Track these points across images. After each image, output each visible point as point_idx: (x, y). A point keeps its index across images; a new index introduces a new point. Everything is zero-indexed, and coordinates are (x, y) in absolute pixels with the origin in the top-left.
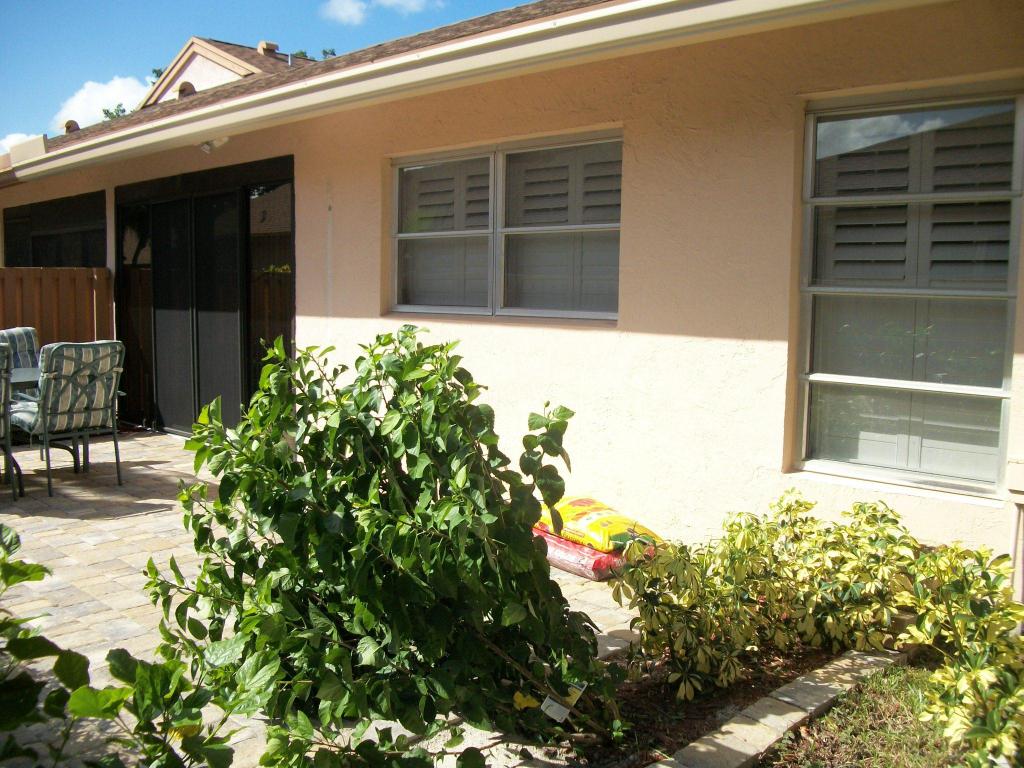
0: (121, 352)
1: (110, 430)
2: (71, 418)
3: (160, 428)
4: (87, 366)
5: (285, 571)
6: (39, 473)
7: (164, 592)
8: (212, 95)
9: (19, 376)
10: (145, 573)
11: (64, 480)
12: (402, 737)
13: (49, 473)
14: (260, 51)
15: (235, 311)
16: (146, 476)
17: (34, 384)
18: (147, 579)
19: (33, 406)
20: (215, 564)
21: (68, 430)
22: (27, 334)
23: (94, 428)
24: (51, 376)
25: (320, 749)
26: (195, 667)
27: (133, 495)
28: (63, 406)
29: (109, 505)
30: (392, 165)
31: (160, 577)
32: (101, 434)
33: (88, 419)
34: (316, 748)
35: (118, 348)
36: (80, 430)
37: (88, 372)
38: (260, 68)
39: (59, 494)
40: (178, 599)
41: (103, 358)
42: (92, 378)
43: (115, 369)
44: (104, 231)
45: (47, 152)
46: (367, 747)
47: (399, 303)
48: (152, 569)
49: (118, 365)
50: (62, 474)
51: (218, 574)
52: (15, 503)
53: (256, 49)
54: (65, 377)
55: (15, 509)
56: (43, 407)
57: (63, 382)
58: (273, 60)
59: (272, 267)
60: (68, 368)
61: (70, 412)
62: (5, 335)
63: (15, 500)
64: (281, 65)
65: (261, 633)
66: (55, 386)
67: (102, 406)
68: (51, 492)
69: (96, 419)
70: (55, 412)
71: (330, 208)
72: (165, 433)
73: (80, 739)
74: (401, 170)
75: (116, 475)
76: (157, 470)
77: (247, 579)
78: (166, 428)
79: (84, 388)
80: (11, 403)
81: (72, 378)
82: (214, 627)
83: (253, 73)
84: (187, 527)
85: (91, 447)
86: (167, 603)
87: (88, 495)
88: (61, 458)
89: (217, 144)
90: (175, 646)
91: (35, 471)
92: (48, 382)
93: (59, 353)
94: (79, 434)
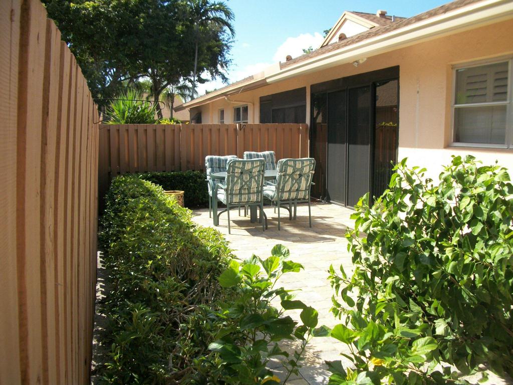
0: (314, 164)
1: (307, 201)
2: (290, 194)
3: (328, 201)
4: (298, 169)
5: (397, 277)
6: (274, 219)
7: (336, 282)
8: (357, 38)
9: (268, 173)
10: (329, 272)
11: (285, 223)
12: (455, 372)
13: (279, 219)
14: (378, 15)
15: (368, 144)
16: (322, 224)
17: (274, 178)
18: (329, 275)
19: (273, 188)
20: (362, 270)
21: (288, 200)
22: (271, 154)
23: (300, 199)
24: (282, 174)
25: (411, 371)
26: (348, 320)
27: (316, 233)
28: (287, 188)
29: (306, 236)
30: (452, 68)
31: (335, 274)
32: (302, 202)
33: (297, 195)
34: (409, 370)
35: (313, 162)
36: (293, 200)
37: (298, 173)
38: (378, 23)
39: (283, 229)
40: (343, 286)
41: (306, 166)
42: (300, 175)
43: (311, 172)
44: (305, 106)
45: (281, 69)
46: (436, 374)
47: (454, 142)
48: (331, 270)
49: (312, 170)
50: (284, 220)
51: (363, 275)
52: (264, 232)
53: (376, 15)
54: (288, 175)
55: (264, 235)
56: (278, 188)
57: (287, 177)
58: (384, 19)
59: (384, 123)
60: (290, 170)
61: (290, 191)
62: (262, 155)
63: (264, 231)
64: (388, 21)
65: (386, 311)
66: (284, 179)
67: (304, 189)
68: (279, 228)
69: (301, 195)
70: (283, 191)
71: (418, 92)
72: (331, 203)
73: (294, 347)
74: (457, 71)
75: (309, 222)
76: (327, 221)
77: (377, 279)
78: (331, 201)
79: (296, 180)
80: (264, 186)
81: (291, 176)
82: (359, 302)
83: (374, 27)
84: (349, 250)
85: (298, 208)
86: (338, 287)
87: (296, 231)
88: (284, 213)
89: (361, 62)
90: (339, 309)
91: (272, 218)
92: (281, 176)
93: (286, 164)
94: (293, 202)
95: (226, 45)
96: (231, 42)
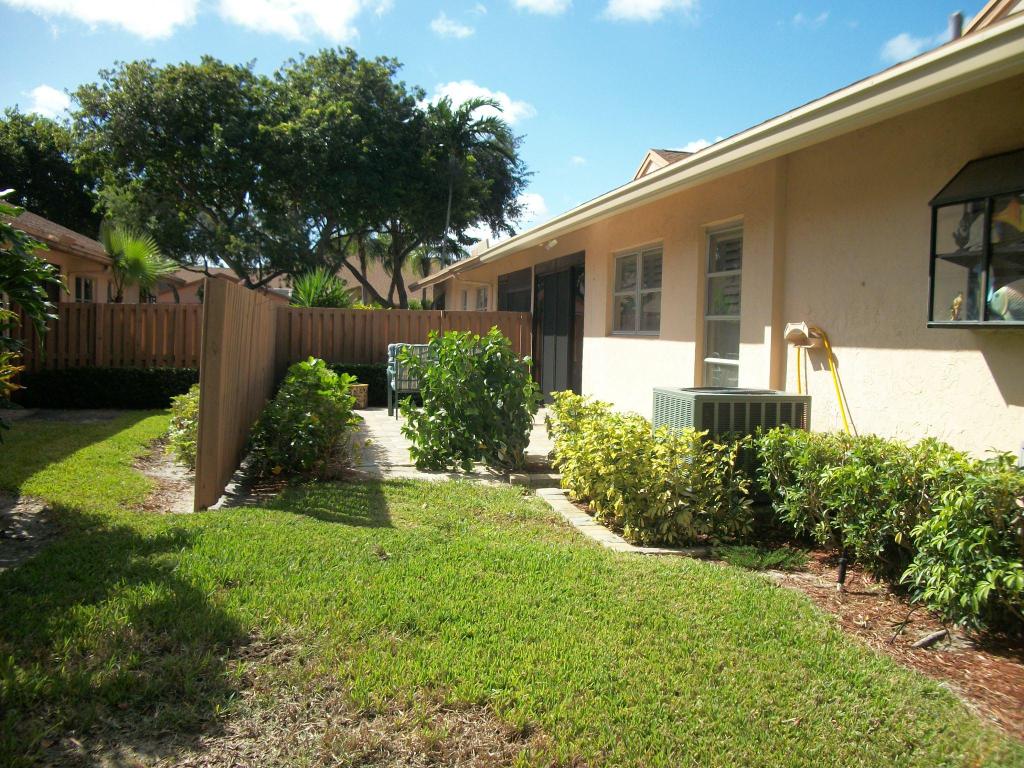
15: (566, 335)
30: (614, 256)
44: (530, 291)
47: (615, 329)
74: (617, 259)
89: (552, 244)
95: (518, 180)
96: (528, 174)
